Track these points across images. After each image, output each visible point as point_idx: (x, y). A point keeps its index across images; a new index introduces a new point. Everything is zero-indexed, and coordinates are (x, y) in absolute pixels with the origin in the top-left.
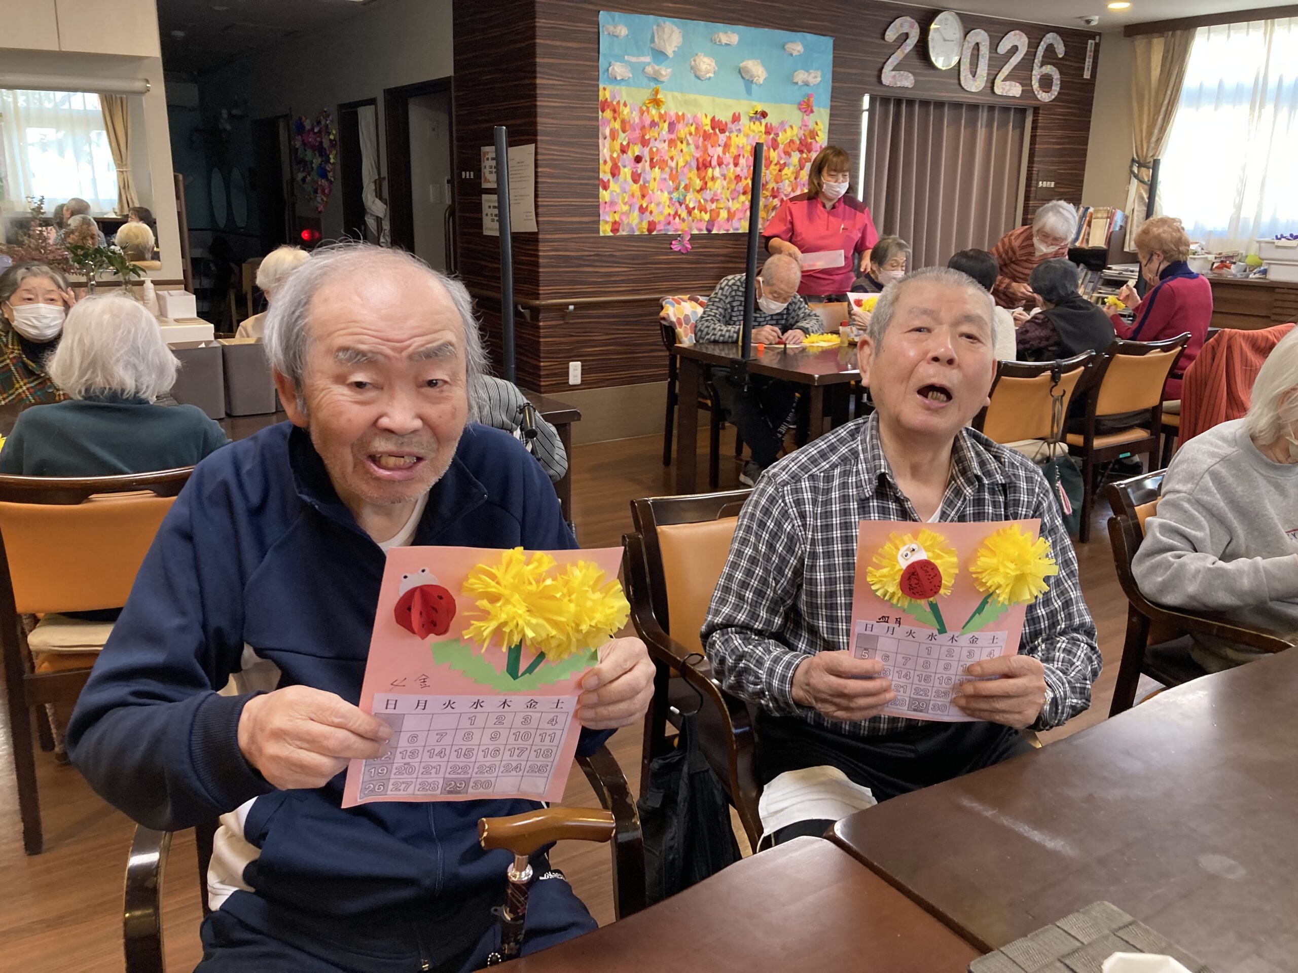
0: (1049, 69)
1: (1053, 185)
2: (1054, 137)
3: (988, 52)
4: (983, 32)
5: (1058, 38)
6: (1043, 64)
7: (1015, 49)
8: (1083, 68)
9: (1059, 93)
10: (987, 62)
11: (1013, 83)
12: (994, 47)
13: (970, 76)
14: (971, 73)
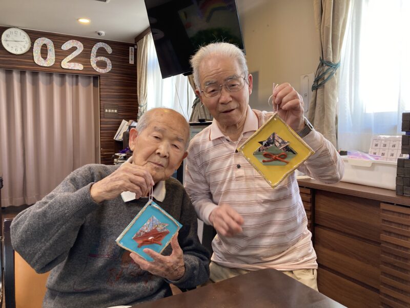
0: (102, 58)
1: (116, 111)
2: (112, 89)
3: (54, 49)
4: (47, 39)
5: (107, 45)
6: (97, 56)
7: (74, 49)
8: (129, 59)
9: (111, 70)
10: (54, 53)
11: (77, 64)
12: (57, 46)
13: (42, 59)
14: (42, 57)
